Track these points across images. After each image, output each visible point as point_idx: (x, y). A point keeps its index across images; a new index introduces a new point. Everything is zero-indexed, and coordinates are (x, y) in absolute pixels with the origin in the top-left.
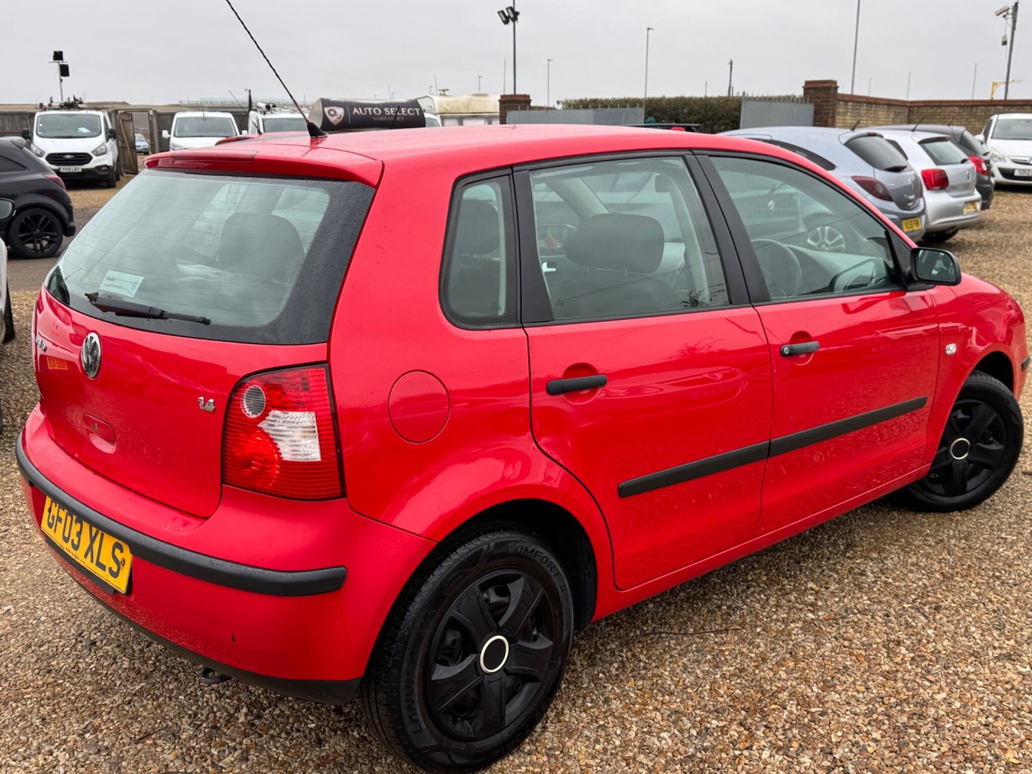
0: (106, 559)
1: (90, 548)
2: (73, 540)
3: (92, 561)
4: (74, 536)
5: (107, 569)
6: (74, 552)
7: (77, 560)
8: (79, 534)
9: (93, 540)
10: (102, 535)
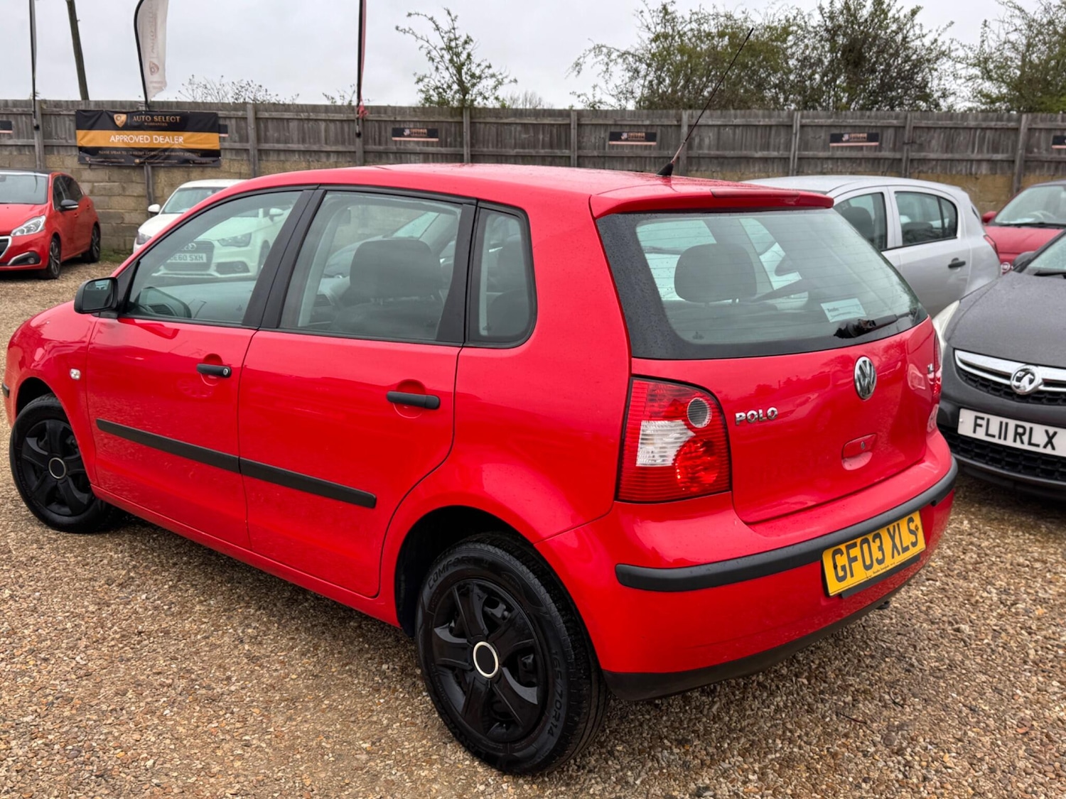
0: (908, 539)
1: (894, 546)
2: (877, 560)
3: (899, 554)
4: (877, 554)
5: (910, 546)
6: (883, 566)
7: (888, 569)
8: (881, 548)
9: (893, 538)
10: (898, 525)
